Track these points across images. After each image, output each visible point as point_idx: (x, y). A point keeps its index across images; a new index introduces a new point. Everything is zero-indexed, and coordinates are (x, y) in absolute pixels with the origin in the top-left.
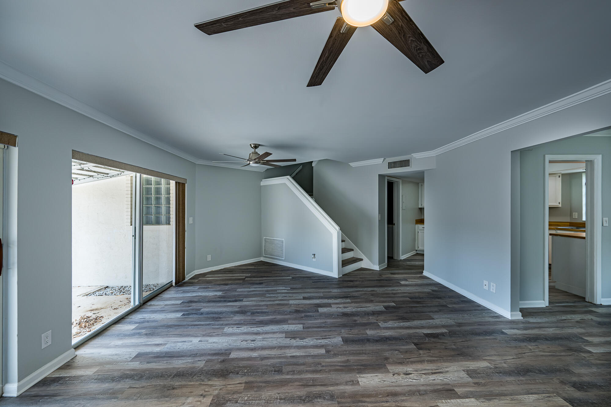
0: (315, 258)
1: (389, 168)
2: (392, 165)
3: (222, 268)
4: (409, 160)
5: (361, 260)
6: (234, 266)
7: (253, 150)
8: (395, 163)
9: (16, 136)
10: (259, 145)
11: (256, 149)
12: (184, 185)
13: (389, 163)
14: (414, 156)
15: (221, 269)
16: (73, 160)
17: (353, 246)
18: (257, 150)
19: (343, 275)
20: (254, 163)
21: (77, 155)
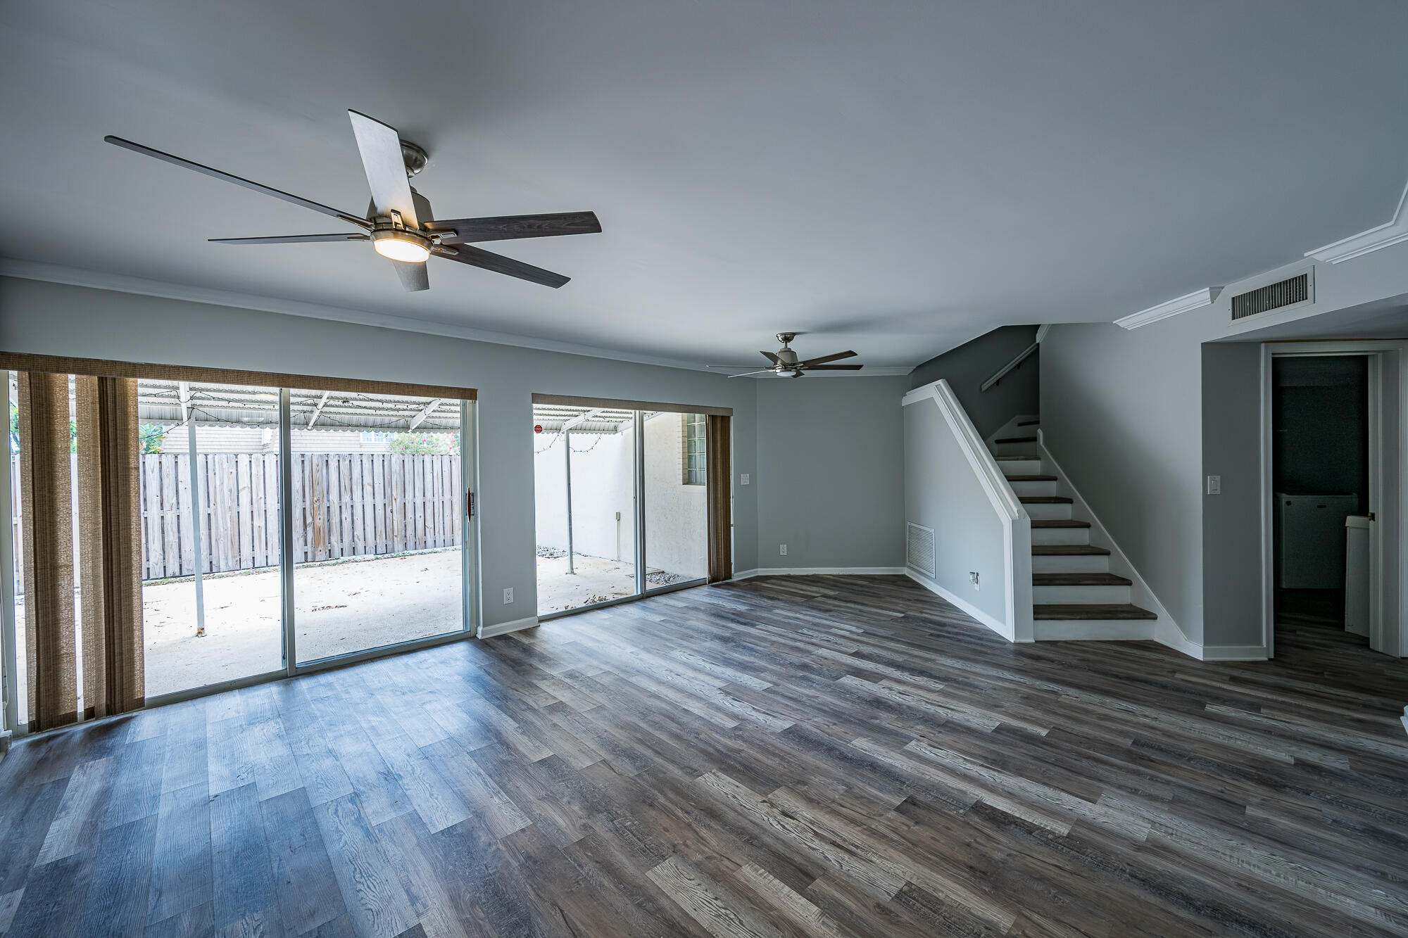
0: (977, 583)
1: (1234, 318)
2: (1244, 305)
3: (810, 573)
4: (1306, 275)
5: (1153, 617)
6: (835, 573)
7: (783, 345)
8: (1255, 295)
9: (477, 390)
10: (794, 334)
11: (788, 343)
12: (725, 420)
13: (1233, 298)
14: (1320, 258)
15: (807, 576)
16: (535, 406)
17: (1134, 573)
18: (790, 345)
19: (1037, 642)
20: (783, 371)
21: (537, 398)
